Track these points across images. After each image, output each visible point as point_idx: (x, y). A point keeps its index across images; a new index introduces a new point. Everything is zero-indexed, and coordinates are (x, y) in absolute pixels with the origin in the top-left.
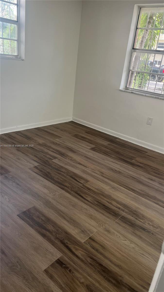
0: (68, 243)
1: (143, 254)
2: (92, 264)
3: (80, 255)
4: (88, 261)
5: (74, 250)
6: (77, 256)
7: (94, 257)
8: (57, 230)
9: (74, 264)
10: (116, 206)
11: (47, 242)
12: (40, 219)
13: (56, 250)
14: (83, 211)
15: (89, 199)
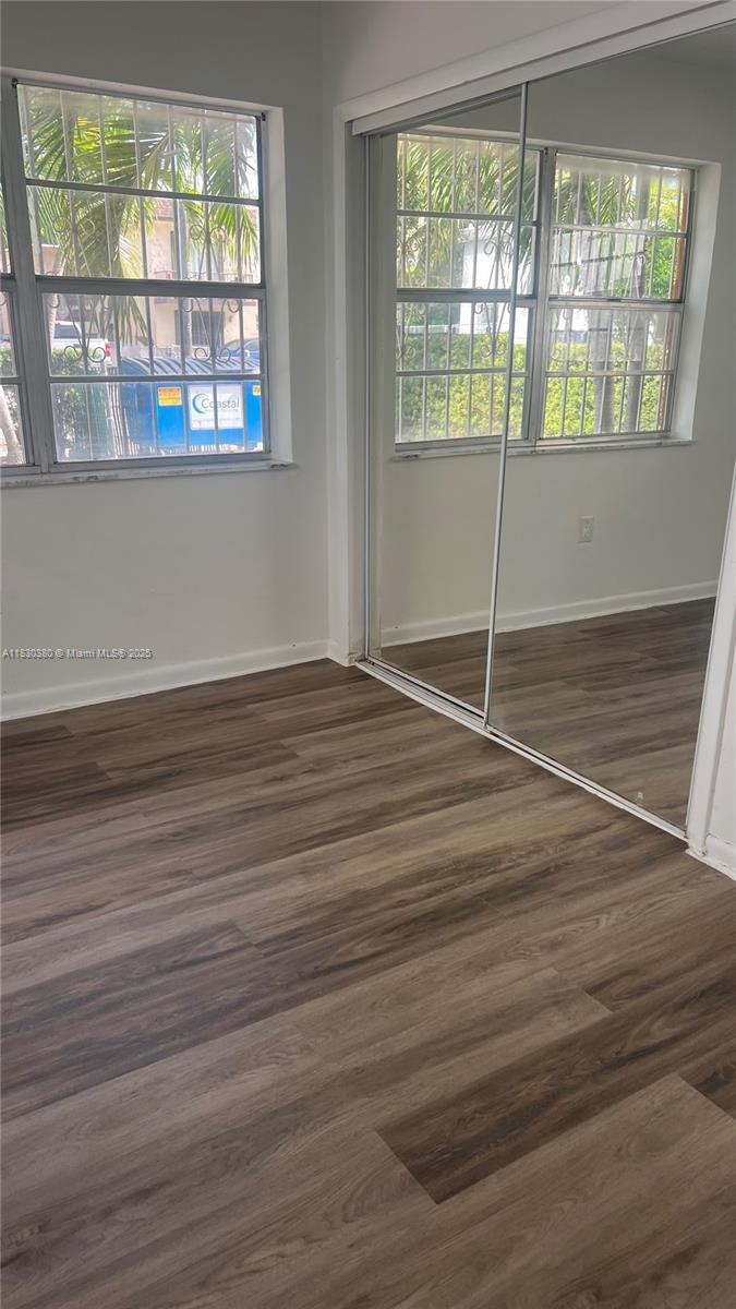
0: (617, 1047)
1: (651, 905)
2: (702, 1010)
3: (669, 1032)
4: (693, 1019)
5: (650, 1042)
6: (674, 1040)
7: (675, 1001)
8: (550, 1070)
9: (709, 1050)
10: (422, 895)
11: (614, 1107)
12: (478, 1115)
13: (652, 1086)
14: (443, 981)
15: (362, 949)
